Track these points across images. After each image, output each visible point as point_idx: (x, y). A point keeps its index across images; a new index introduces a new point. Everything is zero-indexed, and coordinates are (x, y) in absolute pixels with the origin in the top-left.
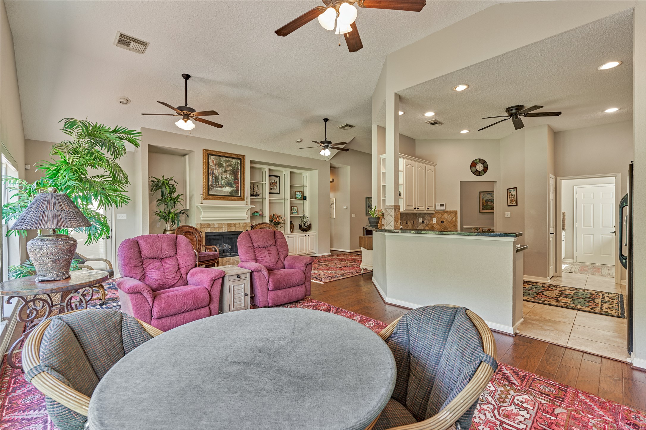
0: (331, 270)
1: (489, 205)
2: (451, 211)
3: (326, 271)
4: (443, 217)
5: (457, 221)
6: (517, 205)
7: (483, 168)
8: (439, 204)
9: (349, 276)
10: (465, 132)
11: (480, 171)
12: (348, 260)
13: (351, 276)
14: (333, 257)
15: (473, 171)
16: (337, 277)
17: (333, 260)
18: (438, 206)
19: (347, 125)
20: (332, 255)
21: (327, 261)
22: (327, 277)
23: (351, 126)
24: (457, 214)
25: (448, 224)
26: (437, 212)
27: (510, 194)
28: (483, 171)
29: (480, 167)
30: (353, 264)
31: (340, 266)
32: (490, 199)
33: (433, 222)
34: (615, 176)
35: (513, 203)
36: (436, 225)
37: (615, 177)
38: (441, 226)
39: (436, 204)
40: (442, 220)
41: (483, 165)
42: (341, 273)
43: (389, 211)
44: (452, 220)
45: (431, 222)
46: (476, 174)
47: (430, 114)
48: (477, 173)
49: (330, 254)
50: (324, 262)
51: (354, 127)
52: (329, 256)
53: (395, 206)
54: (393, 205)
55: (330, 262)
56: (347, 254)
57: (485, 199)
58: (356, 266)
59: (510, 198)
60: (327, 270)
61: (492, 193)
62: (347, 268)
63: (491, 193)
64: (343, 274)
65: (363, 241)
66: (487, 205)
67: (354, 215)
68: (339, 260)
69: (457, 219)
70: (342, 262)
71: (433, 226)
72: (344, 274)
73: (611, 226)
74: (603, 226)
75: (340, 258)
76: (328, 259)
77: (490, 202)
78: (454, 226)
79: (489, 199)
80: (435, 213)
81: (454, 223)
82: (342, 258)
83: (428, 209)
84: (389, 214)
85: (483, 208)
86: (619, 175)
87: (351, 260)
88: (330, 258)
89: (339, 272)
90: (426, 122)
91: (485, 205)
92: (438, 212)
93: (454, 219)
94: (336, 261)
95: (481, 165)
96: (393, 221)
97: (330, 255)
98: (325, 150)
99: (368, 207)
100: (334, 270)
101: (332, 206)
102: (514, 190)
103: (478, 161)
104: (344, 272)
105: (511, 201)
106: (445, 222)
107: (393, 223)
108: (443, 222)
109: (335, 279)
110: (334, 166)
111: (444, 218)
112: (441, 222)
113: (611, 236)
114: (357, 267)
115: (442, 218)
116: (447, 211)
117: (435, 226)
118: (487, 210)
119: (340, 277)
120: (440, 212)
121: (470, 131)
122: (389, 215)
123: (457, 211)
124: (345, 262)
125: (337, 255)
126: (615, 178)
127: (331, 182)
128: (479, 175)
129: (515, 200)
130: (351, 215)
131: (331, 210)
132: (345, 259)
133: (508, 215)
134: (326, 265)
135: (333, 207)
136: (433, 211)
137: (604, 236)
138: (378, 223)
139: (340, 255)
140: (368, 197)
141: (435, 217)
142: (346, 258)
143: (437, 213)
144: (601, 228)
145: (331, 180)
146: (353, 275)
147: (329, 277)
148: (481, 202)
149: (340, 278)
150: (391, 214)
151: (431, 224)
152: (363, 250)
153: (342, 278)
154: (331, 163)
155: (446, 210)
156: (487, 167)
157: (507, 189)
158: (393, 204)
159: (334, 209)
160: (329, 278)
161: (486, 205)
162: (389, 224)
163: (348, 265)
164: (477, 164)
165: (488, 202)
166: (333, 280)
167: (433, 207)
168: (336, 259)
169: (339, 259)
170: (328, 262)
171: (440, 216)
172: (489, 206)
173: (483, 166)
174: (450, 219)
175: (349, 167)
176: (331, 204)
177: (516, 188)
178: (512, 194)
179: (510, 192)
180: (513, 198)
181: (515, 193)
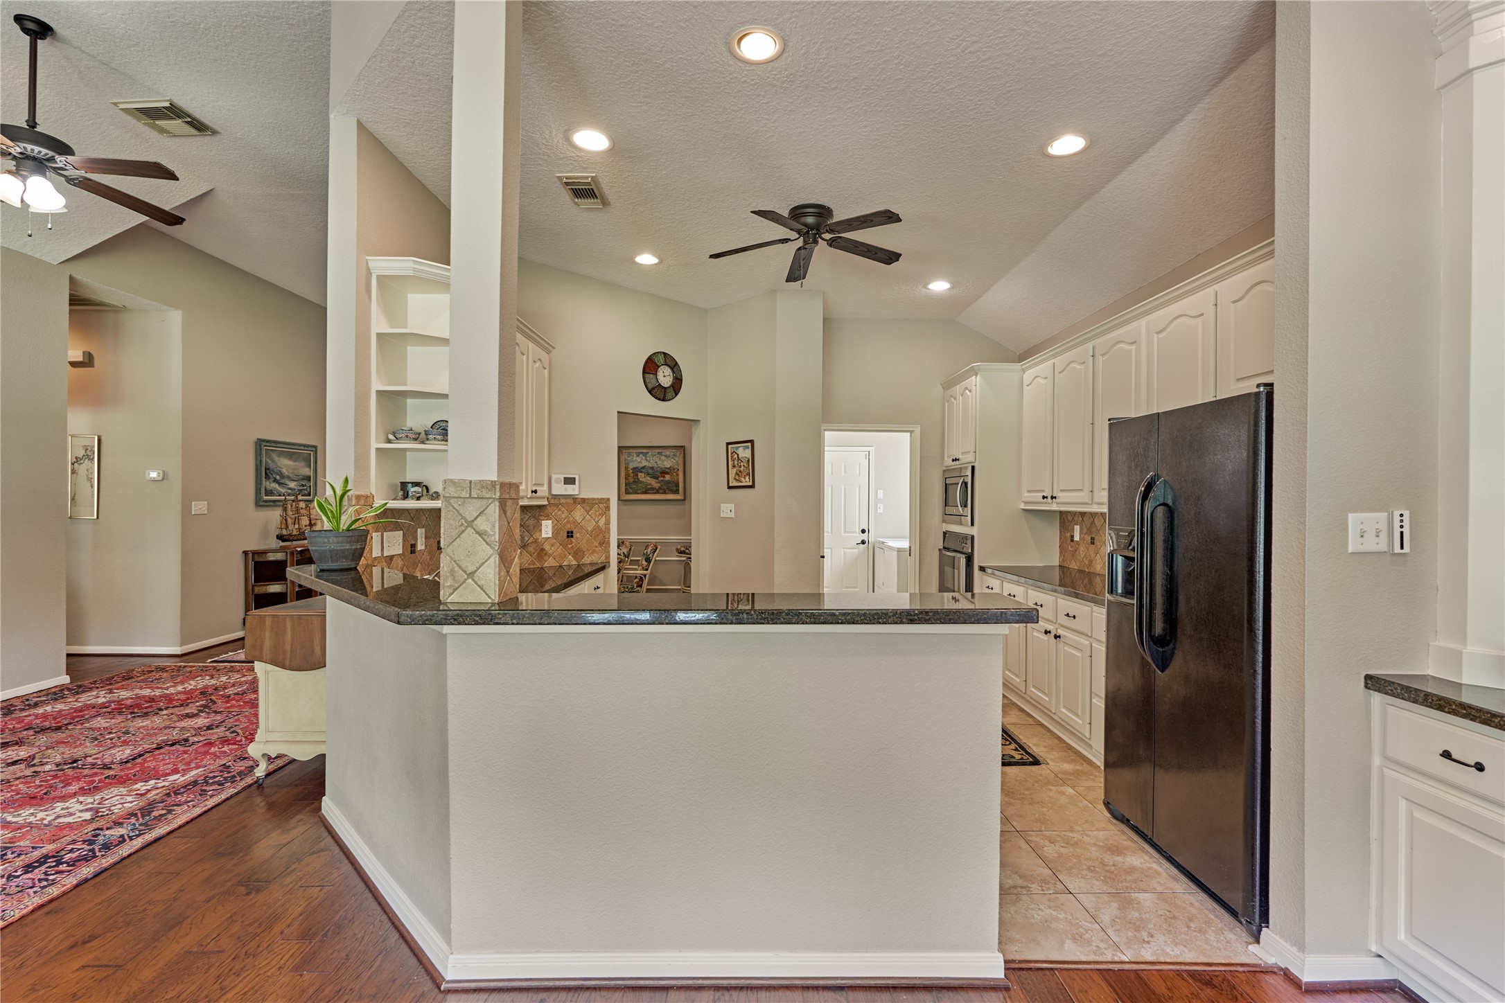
0: (64, 798)
1: (641, 482)
2: (594, 499)
3: (26, 815)
4: (571, 519)
5: (609, 529)
6: (752, 486)
7: (671, 380)
8: (562, 477)
9: (183, 816)
10: (646, 259)
11: (666, 388)
12: (169, 699)
13: (198, 811)
14: (85, 698)
15: (650, 386)
16: (106, 847)
17: (78, 716)
18: (558, 481)
19: (174, 111)
20: (77, 688)
21: (43, 730)
22: (28, 868)
23: (198, 126)
24: (608, 508)
25: (585, 540)
26: (556, 502)
27: (736, 456)
28: (671, 389)
29: (665, 377)
30: (201, 721)
31: (127, 752)
32: (644, 467)
33: (544, 535)
34: (911, 432)
35: (743, 479)
36: (552, 545)
37: (909, 434)
38: (565, 547)
39: (554, 477)
40: (568, 527)
41: (674, 372)
42: (131, 803)
43: (470, 511)
44: (597, 527)
45: (536, 535)
46: (657, 395)
47: (592, 140)
48: (660, 393)
49: (65, 679)
50: (19, 743)
51: (214, 132)
52: (56, 694)
53: (502, 485)
54: (493, 483)
55: (60, 735)
56: (163, 669)
57: (631, 466)
58: (220, 732)
59: (734, 466)
60: (32, 800)
61: (648, 453)
62: (164, 761)
63: (645, 451)
64: (146, 810)
65: (267, 634)
66: (637, 481)
67: (199, 507)
68: (119, 708)
69: (608, 523)
70: (140, 723)
71: (542, 550)
72: (151, 806)
73: (857, 530)
74: (845, 532)
75: (124, 694)
76: (45, 716)
77: (643, 475)
78: (601, 544)
79: (641, 465)
80: (550, 504)
81: (601, 537)
82: (138, 697)
83: (535, 492)
84: (470, 524)
85: (626, 489)
86: (918, 430)
87: (189, 697)
88: (60, 706)
89: (119, 800)
90: (559, 178)
91: (631, 480)
92: (555, 500)
93: (602, 523)
94: (101, 722)
95: (667, 371)
96: (495, 559)
97: (63, 688)
98: (24, 179)
99: (267, 477)
100: (83, 791)
101: (82, 469)
102: (747, 447)
103: (661, 359)
104: (151, 788)
105: (737, 474)
106: (578, 535)
107: (490, 572)
108: (570, 534)
109: (86, 871)
110: (93, 297)
111: (575, 522)
112: (566, 534)
113: (856, 551)
114: (225, 741)
115: (568, 522)
116: (584, 501)
117: (547, 547)
118: (636, 493)
119: (122, 840)
120: (563, 501)
121: (661, 262)
122: (470, 530)
123: (608, 499)
124: (158, 721)
125: (108, 683)
126: (911, 436)
127: (74, 364)
128: (664, 400)
129: (748, 474)
130: (186, 508)
131: (74, 485)
132: (152, 700)
133: (727, 510)
134: (28, 761)
135: (90, 471)
136: (544, 498)
137: (846, 550)
138: (358, 554)
139: (128, 676)
140: (267, 441)
141: (548, 517)
142: (158, 692)
143: (556, 505)
144: (843, 534)
145: (76, 355)
146: (211, 803)
147: (46, 857)
148: (623, 474)
149: (125, 850)
150: (481, 524)
151: (536, 541)
152: (267, 673)
153: (138, 843)
154: (78, 276)
155: (581, 496)
156: (681, 380)
157: (728, 444)
158: (494, 477)
159: (90, 480)
160: (38, 873)
161: (634, 481)
162: (471, 575)
163: (175, 735)
164: (659, 367)
165: (640, 474)
166: (72, 881)
167: (546, 488)
168: (100, 710)
169: (119, 702)
170: (43, 739)
171: (563, 514)
172: (640, 485)
173: (671, 374)
174: (590, 526)
175: (175, 318)
176: (77, 460)
177: (751, 442)
178: (740, 457)
179: (734, 452)
180: (742, 467)
181: (748, 454)
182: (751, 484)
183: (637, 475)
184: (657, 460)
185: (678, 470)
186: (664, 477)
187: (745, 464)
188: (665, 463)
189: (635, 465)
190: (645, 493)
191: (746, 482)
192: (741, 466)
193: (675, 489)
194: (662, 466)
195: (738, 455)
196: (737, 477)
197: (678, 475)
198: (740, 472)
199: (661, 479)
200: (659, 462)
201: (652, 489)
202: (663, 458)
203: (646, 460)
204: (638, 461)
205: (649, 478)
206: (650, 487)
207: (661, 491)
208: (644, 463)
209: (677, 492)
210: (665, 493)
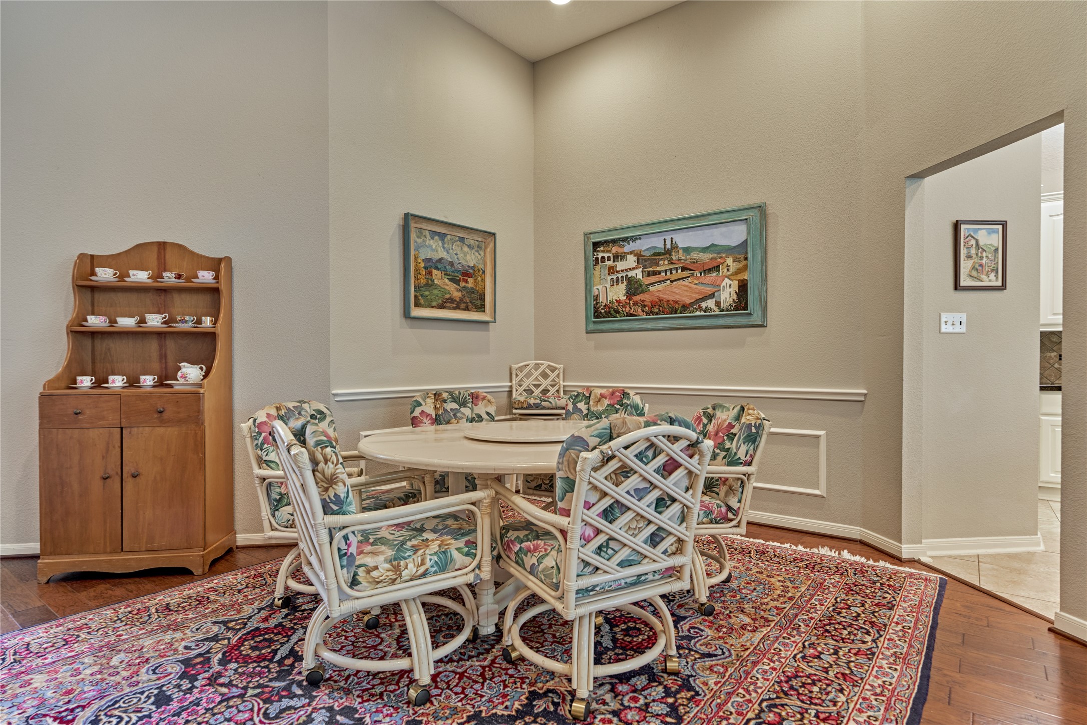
1: (437, 287)
6: (1002, 288)
27: (973, 242)
32: (440, 260)
35: (984, 277)
57: (422, 254)
61: (446, 234)
63: (442, 230)
66: (431, 284)
77: (439, 273)
79: (437, 256)
85: (414, 297)
91: (422, 281)
102: (995, 230)
105: (973, 268)
118: (430, 306)
129: (995, 270)
133: (954, 322)
148: (410, 269)
157: (957, 223)
161: (427, 283)
165: (435, 272)
172: (435, 291)
177: (1003, 222)
178: (981, 243)
179: (970, 235)
180: (985, 259)
181: (995, 240)
182: (999, 283)
183: (430, 273)
184: (458, 250)
185: (484, 272)
186: (466, 281)
187: (990, 256)
188: (468, 257)
189: (429, 254)
190: (441, 307)
191: (990, 281)
192: (982, 258)
193: (479, 303)
194: (464, 263)
195: (977, 241)
196: (974, 273)
197: (483, 280)
198: (981, 265)
199: (463, 284)
200: (461, 255)
201: (452, 300)
202: (466, 249)
203: (444, 248)
204: (434, 249)
205: (447, 281)
206: (448, 296)
207: (463, 306)
208: (442, 254)
209: (481, 308)
210: (467, 309)
